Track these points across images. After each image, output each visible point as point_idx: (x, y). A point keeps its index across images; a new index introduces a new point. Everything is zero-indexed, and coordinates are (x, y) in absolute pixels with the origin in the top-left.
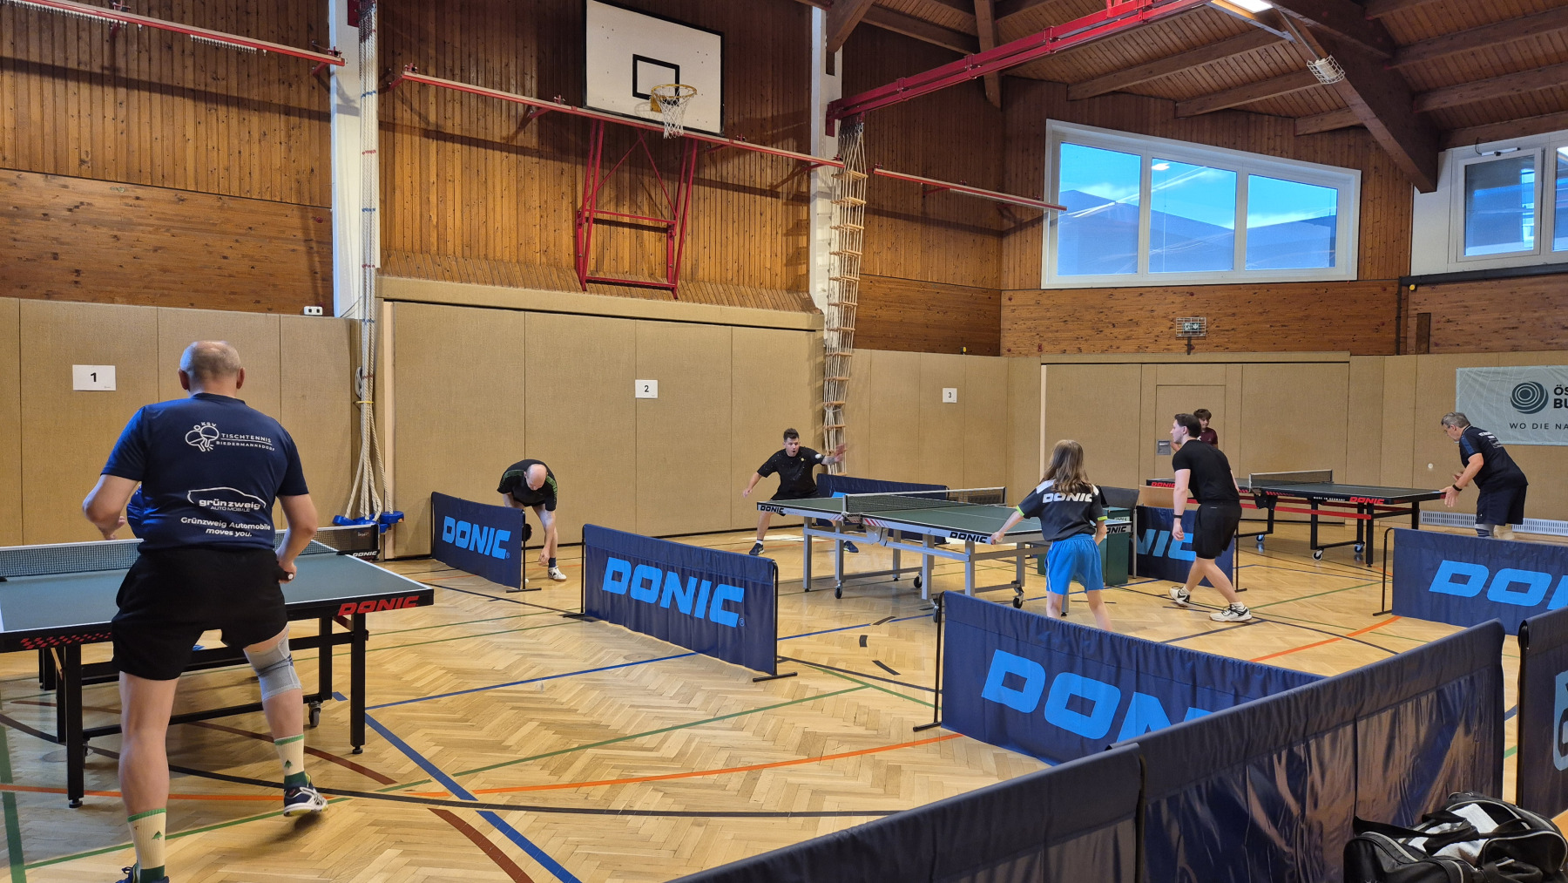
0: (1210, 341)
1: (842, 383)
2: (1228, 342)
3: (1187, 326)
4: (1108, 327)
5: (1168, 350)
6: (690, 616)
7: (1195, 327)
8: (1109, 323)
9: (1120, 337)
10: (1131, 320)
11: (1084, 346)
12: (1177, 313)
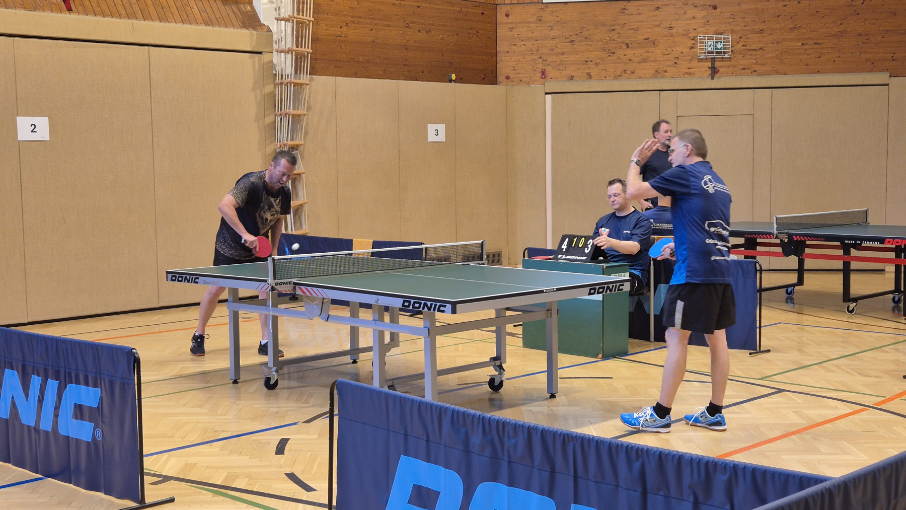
0: (737, 63)
1: (297, 118)
2: (756, 63)
3: (710, 46)
4: (621, 47)
5: (690, 74)
6: (34, 428)
7: (719, 46)
8: (623, 42)
9: (634, 59)
10: (647, 39)
11: (594, 71)
12: (699, 30)
